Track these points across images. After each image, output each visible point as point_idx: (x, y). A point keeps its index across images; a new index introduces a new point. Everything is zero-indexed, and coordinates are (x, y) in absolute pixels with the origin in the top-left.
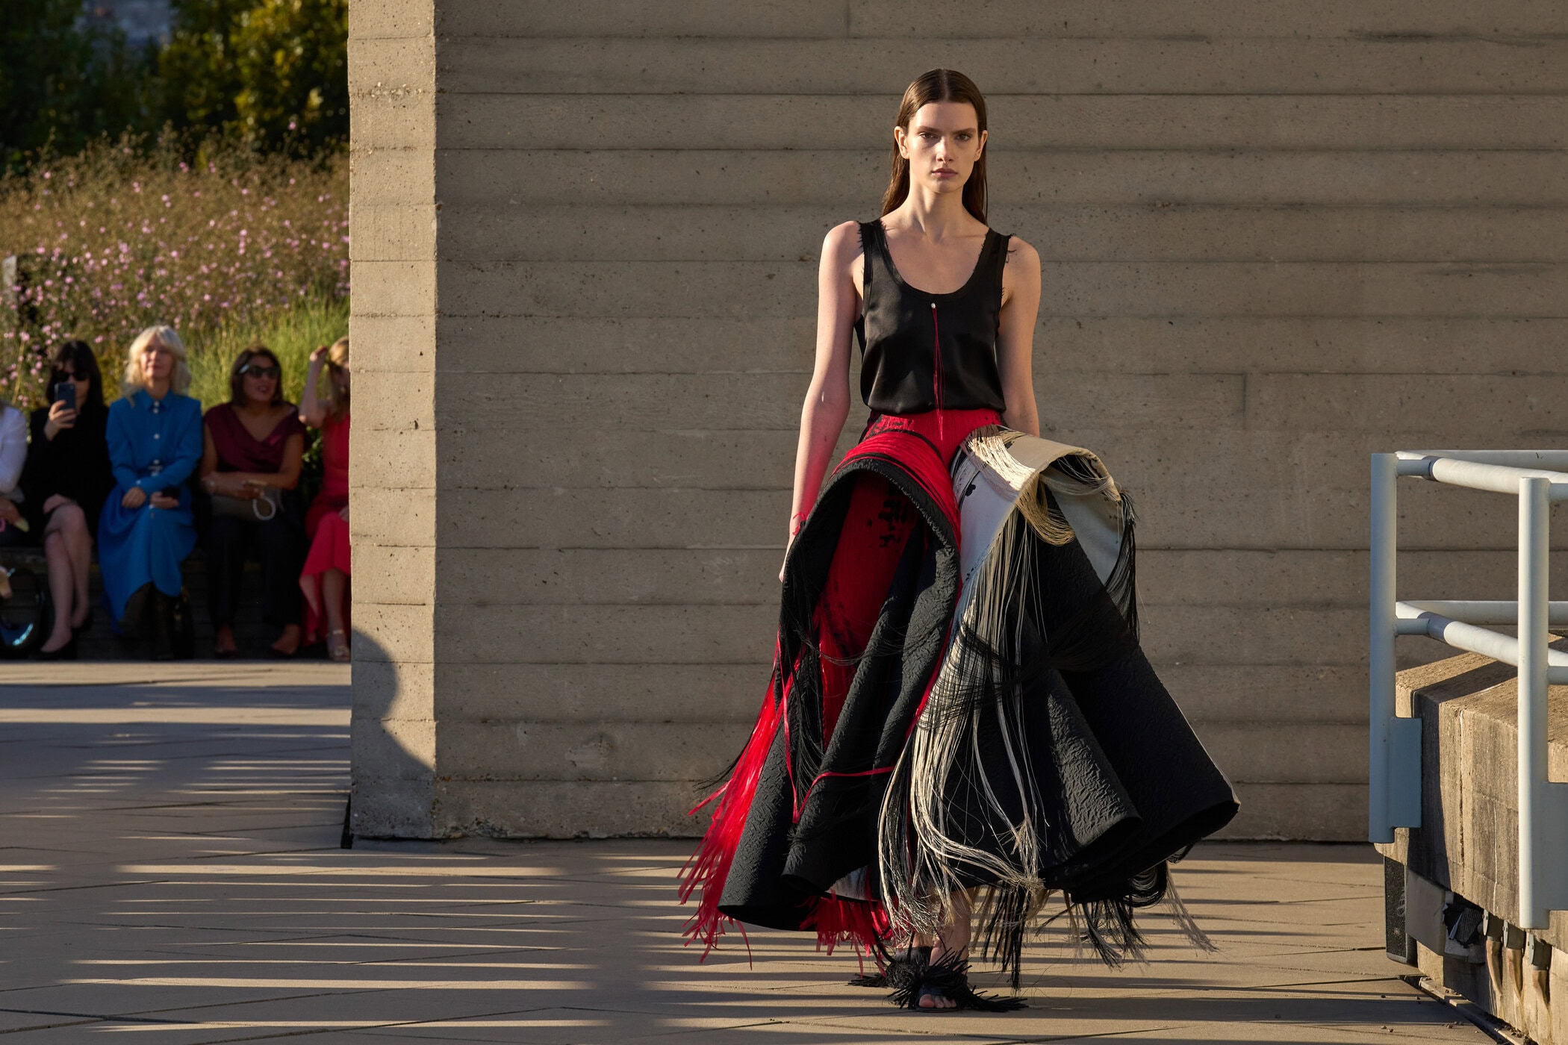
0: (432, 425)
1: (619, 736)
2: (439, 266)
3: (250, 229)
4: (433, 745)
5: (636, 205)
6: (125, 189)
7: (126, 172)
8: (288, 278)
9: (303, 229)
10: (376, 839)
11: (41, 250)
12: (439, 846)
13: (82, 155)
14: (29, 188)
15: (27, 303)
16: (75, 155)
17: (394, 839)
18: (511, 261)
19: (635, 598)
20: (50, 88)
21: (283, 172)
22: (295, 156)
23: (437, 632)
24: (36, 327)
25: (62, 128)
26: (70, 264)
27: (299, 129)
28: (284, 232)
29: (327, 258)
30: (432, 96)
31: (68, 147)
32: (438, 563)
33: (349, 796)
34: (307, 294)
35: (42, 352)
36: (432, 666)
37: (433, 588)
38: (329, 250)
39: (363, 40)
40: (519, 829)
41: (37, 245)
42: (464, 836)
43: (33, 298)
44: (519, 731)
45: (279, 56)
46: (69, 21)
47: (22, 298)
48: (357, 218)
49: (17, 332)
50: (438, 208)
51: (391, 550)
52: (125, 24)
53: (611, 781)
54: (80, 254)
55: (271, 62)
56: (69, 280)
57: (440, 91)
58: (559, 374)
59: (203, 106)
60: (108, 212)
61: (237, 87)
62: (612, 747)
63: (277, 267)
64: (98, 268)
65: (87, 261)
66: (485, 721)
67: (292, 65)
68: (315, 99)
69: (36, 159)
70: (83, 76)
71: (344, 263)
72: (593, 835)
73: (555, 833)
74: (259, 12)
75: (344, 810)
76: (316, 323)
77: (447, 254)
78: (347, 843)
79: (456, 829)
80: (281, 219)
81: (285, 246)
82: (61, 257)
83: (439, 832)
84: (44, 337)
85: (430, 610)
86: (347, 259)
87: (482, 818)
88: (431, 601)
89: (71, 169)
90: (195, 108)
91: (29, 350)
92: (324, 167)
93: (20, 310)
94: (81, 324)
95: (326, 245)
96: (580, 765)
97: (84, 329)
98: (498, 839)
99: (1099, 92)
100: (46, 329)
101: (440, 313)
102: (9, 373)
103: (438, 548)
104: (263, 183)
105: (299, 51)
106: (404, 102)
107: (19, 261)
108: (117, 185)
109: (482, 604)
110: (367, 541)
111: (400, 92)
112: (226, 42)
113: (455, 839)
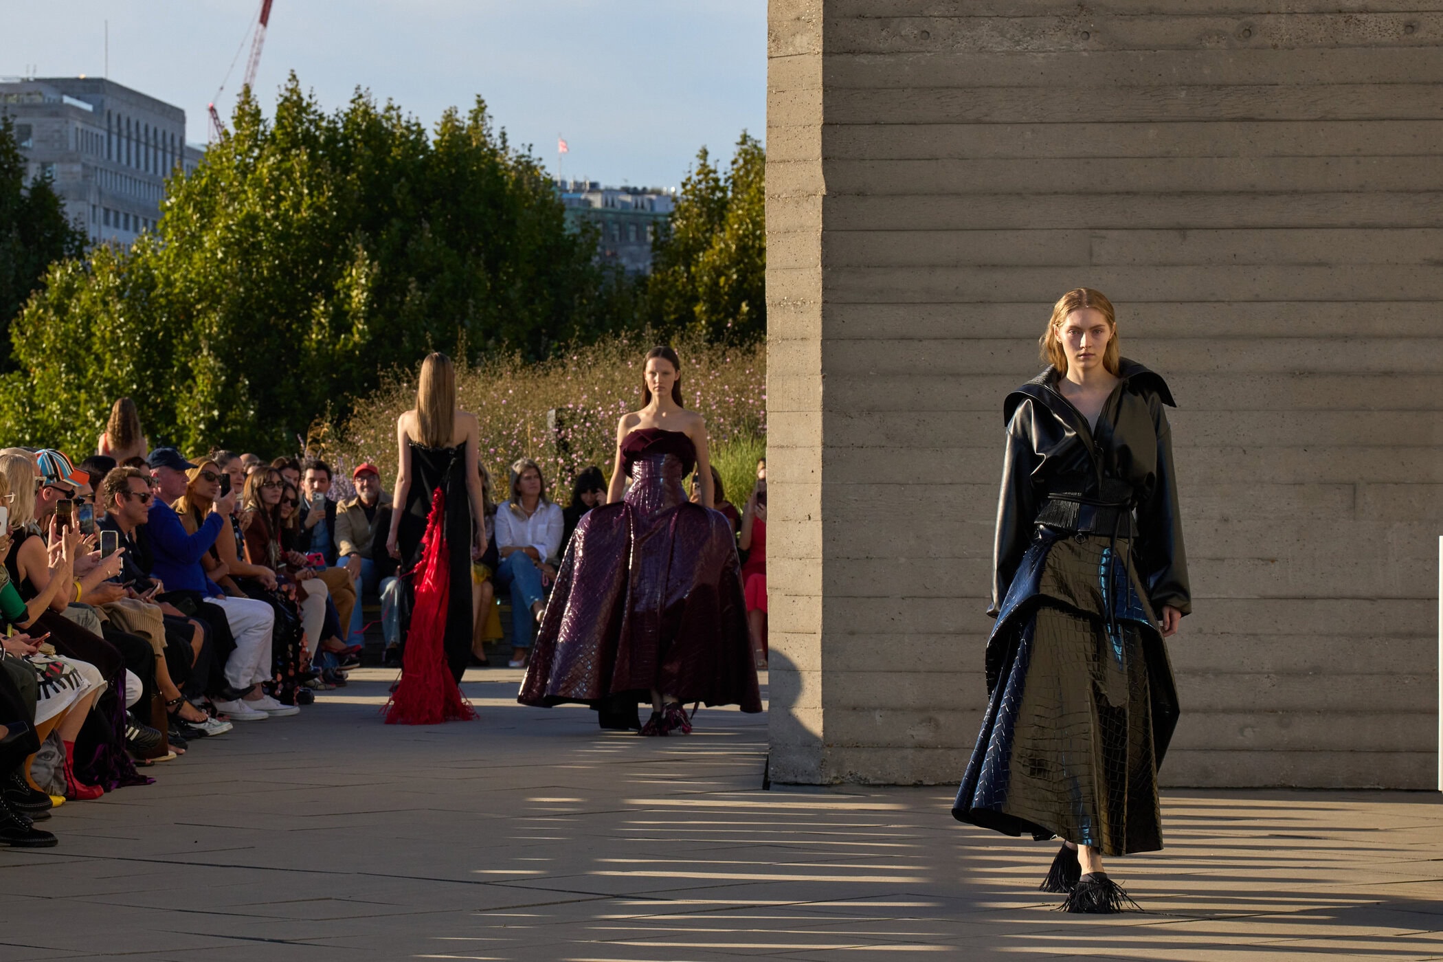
0: (819, 517)
1: (942, 718)
2: (824, 415)
3: (702, 391)
4: (822, 724)
5: (952, 375)
6: (623, 366)
7: (624, 356)
8: (727, 423)
9: (737, 390)
10: (785, 784)
11: (571, 406)
12: (825, 789)
13: (596, 345)
14: (563, 366)
15: (562, 439)
16: (592, 345)
17: (797, 784)
18: (870, 411)
19: (951, 629)
20: (577, 302)
21: (724, 354)
22: (732, 344)
23: (823, 651)
24: (567, 455)
25: (585, 327)
26: (588, 414)
27: (734, 326)
28: (724, 393)
29: (752, 409)
30: (819, 305)
31: (588, 340)
32: (824, 607)
33: (767, 756)
34: (739, 432)
35: (571, 470)
36: (820, 673)
37: (821, 623)
38: (753, 404)
39: (775, 270)
40: (877, 779)
41: (568, 402)
42: (842, 783)
43: (566, 437)
44: (877, 715)
45: (722, 280)
46: (589, 259)
47: (559, 436)
48: (771, 384)
49: (556, 458)
50: (823, 377)
51: (793, 598)
52: (624, 261)
53: (937, 748)
54: (595, 408)
55: (716, 284)
56: (588, 424)
57: (824, 302)
58: (901, 485)
59: (674, 313)
60: (613, 381)
61: (695, 299)
62: (937, 726)
63: (720, 415)
64: (606, 416)
65: (599, 412)
66: (854, 709)
67: (730, 286)
68: (745, 308)
69: (567, 347)
70: (597, 294)
71: (762, 412)
72: (925, 783)
73: (901, 782)
74: (711, 251)
75: (764, 765)
76: (746, 450)
77: (830, 407)
78: (766, 786)
79: (836, 778)
80: (722, 384)
81: (725, 402)
82: (583, 410)
83: (826, 780)
84: (572, 461)
85: (819, 636)
86: (765, 411)
87: (853, 772)
88: (819, 631)
89: (589, 354)
90: (668, 314)
91: (563, 469)
92: (751, 352)
93: (558, 444)
94: (595, 454)
95: (751, 401)
96: (916, 738)
97: (598, 456)
98: (864, 785)
99: (1258, 300)
100: (574, 456)
101: (825, 445)
102: (551, 484)
103: (824, 597)
104: (711, 361)
105: (735, 277)
106: (802, 309)
107: (557, 412)
108: (618, 364)
109: (852, 633)
110: (778, 592)
111: (799, 303)
112: (688, 271)
113: (836, 785)
